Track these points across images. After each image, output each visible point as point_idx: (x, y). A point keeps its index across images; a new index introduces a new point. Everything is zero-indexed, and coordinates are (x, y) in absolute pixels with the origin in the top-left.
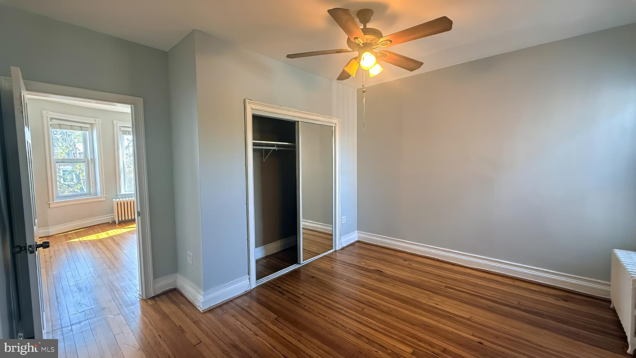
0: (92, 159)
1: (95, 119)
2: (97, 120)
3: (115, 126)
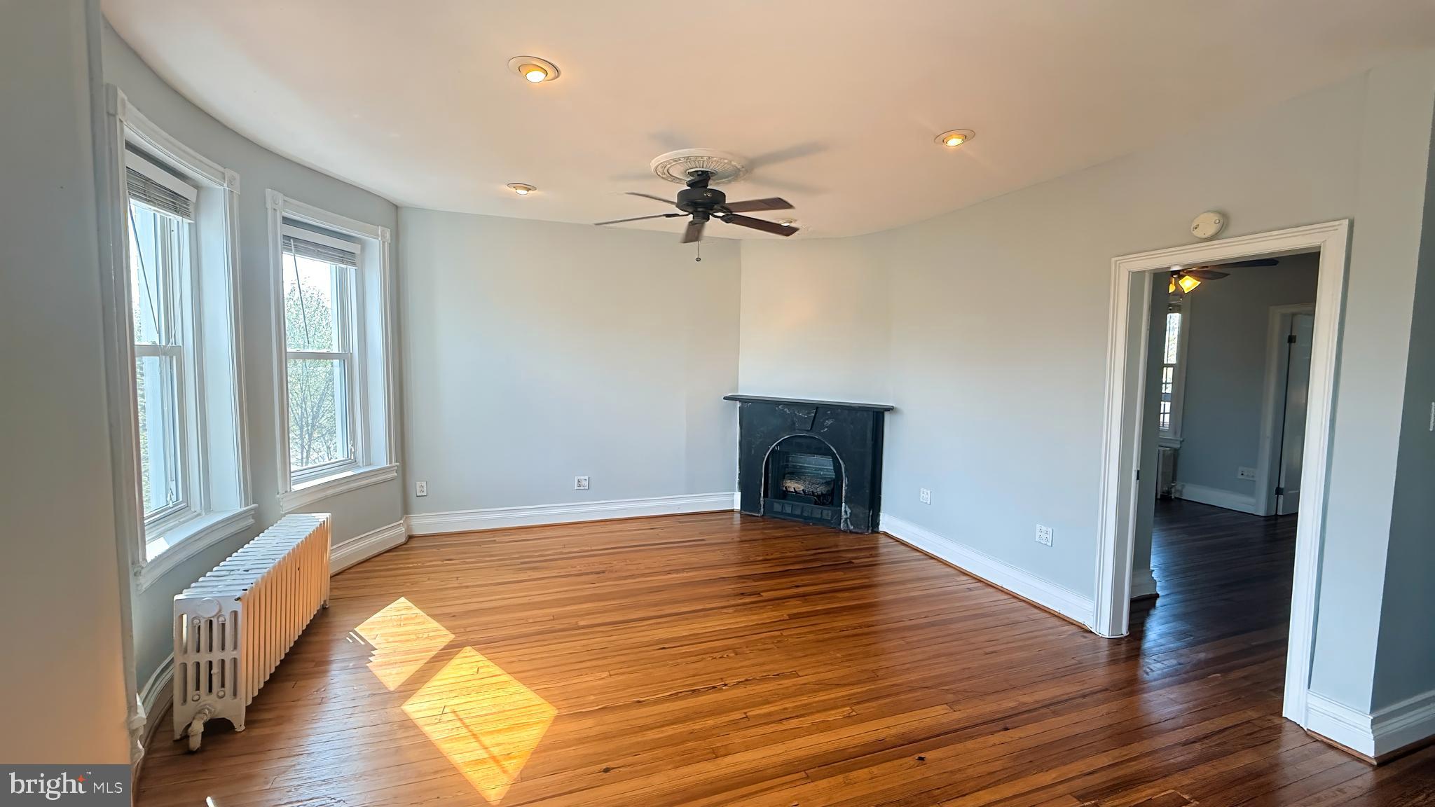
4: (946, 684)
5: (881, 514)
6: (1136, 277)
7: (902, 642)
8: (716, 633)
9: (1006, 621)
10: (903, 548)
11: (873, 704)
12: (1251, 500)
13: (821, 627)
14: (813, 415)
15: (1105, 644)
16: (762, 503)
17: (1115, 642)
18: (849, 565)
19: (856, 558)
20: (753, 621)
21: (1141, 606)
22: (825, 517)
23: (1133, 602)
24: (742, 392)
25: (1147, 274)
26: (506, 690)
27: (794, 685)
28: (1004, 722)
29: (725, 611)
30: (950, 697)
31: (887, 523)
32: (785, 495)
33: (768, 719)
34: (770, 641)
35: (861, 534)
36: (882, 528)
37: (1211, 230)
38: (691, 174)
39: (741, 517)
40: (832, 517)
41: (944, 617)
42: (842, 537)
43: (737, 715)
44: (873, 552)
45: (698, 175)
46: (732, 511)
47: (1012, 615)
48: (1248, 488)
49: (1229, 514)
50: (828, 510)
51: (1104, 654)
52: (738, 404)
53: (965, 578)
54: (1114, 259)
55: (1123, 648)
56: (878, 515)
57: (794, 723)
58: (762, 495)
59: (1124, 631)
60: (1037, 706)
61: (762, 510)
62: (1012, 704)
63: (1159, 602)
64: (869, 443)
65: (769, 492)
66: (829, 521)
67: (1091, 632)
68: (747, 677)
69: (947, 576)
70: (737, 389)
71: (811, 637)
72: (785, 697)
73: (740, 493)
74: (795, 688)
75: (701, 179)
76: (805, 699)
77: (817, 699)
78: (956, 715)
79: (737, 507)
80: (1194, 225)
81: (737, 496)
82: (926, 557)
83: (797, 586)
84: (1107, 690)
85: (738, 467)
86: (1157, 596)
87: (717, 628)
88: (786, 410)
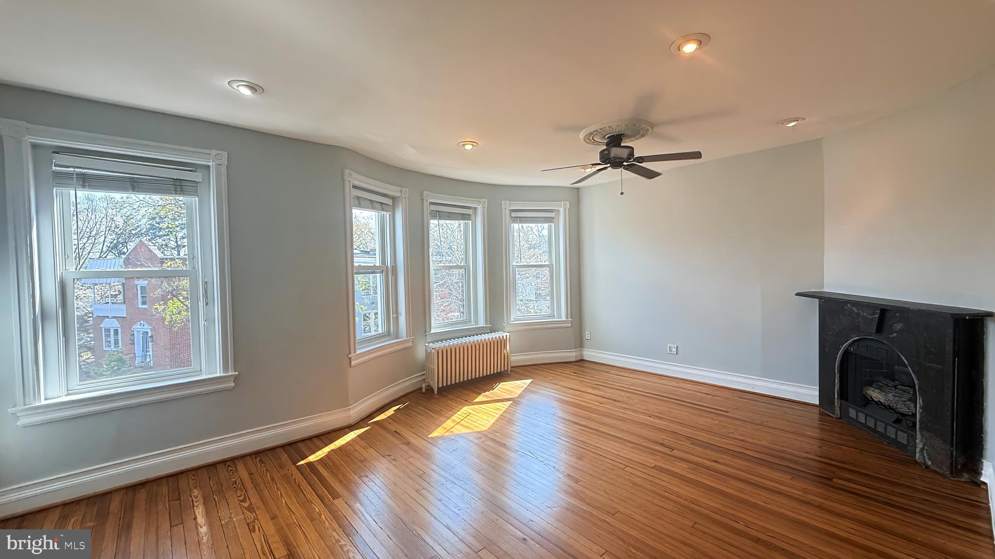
0: (393, 266)
1: (400, 189)
2: (404, 189)
3: (425, 202)
14: (878, 316)
16: (837, 404)
22: (900, 439)
32: (867, 402)
40: (908, 442)
42: (918, 471)
52: (818, 301)
58: (836, 395)
61: (838, 412)
65: (849, 395)
66: (906, 447)
70: (822, 287)
73: (819, 389)
88: (854, 309)
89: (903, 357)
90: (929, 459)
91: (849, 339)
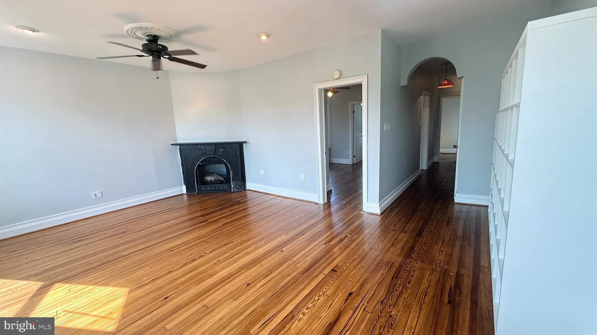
4: (284, 228)
5: (246, 183)
6: (320, 90)
7: (265, 221)
8: (194, 238)
9: (295, 207)
10: (256, 193)
11: (263, 241)
12: (348, 160)
13: (236, 225)
14: (214, 148)
15: (322, 206)
16: (196, 188)
17: (324, 204)
18: (239, 203)
19: (241, 200)
20: (209, 230)
21: (329, 193)
22: (225, 188)
23: (327, 192)
24: (180, 142)
25: (323, 90)
26: (94, 292)
27: (233, 245)
28: (302, 233)
29: (195, 230)
30: (285, 232)
31: (249, 185)
32: (206, 183)
33: (228, 258)
34: (218, 234)
35: (240, 191)
36: (247, 188)
37: (337, 76)
38: (148, 36)
39: (187, 196)
40: (228, 188)
41: (277, 210)
42: (233, 194)
43: (215, 261)
44: (245, 197)
45: (152, 37)
46: (183, 194)
47: (295, 205)
48: (347, 157)
49: (344, 165)
50: (226, 185)
51: (322, 209)
52: (178, 147)
53: (279, 198)
54: (314, 84)
55: (326, 206)
56: (245, 183)
57: (237, 256)
58: (196, 185)
59: (326, 201)
60: (309, 226)
61: (197, 191)
62: (302, 228)
63: (332, 191)
64: (239, 156)
65: (199, 183)
66: (227, 190)
67: (318, 204)
68: (214, 248)
69: (274, 198)
70: (176, 140)
71: (233, 229)
72: (231, 250)
73: (185, 186)
74: (234, 246)
75: (153, 39)
76: (239, 248)
77: (243, 246)
78: (288, 236)
79: (185, 191)
80: (334, 74)
81: (184, 187)
82: (265, 194)
83: (222, 214)
84: (325, 217)
85: (182, 174)
86: (332, 190)
87: (194, 237)
88: (202, 147)
89: (224, 160)
90: (236, 189)
91: (200, 159)
